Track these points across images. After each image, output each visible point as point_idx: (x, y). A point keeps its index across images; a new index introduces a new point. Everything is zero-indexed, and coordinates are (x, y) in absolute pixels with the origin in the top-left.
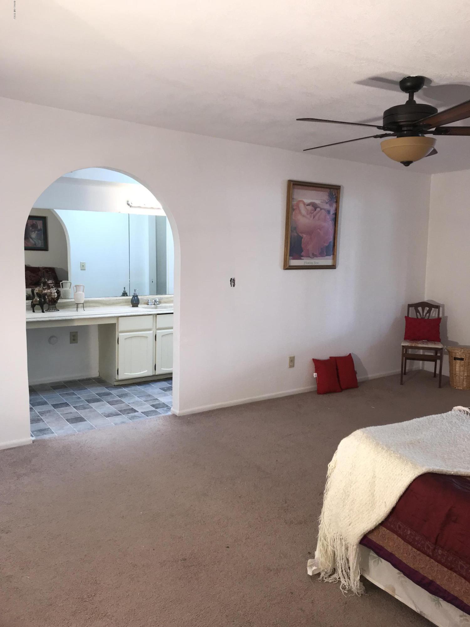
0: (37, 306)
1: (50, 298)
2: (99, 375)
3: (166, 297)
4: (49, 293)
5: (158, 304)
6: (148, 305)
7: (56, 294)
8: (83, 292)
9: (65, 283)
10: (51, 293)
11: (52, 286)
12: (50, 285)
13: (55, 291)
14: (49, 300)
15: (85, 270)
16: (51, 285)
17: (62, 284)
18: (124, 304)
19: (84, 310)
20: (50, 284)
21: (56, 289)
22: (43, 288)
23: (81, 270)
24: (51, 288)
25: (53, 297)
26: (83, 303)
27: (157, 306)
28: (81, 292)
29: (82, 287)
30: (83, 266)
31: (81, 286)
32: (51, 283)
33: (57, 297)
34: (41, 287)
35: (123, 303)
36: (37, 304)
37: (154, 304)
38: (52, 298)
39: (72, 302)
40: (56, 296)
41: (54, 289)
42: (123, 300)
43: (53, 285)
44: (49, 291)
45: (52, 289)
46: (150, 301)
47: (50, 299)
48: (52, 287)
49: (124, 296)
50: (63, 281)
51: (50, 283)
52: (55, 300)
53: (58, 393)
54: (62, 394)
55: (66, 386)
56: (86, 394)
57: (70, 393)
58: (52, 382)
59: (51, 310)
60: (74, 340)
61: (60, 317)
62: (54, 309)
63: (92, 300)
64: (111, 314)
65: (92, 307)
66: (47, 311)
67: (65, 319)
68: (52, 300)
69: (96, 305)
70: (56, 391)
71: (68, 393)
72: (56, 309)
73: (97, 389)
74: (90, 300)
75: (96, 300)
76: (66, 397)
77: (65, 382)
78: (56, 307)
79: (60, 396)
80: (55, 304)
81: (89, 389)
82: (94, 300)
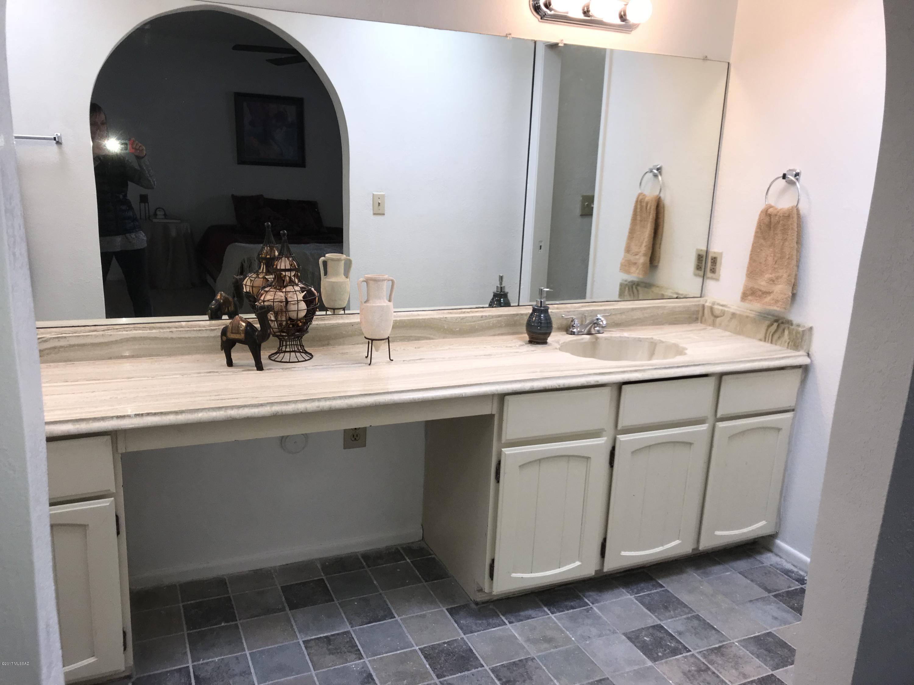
0: (238, 345)
1: (284, 319)
2: (422, 538)
3: (620, 309)
4: (281, 302)
5: (599, 332)
6: (573, 333)
7: (303, 306)
8: (390, 301)
9: (332, 260)
10: (287, 302)
11: (290, 278)
12: (284, 273)
13: (301, 296)
14: (280, 325)
15: (384, 214)
16: (288, 273)
17: (325, 263)
18: (503, 330)
19: (392, 360)
20: (286, 270)
21: (302, 290)
22: (264, 278)
23: (374, 214)
24: (285, 287)
25: (293, 315)
26: (388, 338)
27: (597, 338)
28: (384, 303)
29: (385, 283)
30: (379, 204)
31: (383, 280)
32: (288, 267)
33: (305, 316)
34: (261, 276)
35: (501, 327)
36: (240, 341)
37: (589, 333)
38: (290, 319)
39: (352, 324)
40: (302, 314)
41: (297, 288)
42: (499, 319)
43: (294, 276)
44: (280, 295)
45: (289, 288)
46: (576, 322)
47: (284, 323)
48: (292, 283)
49: (500, 305)
50: (327, 255)
51: (283, 267)
52: (298, 325)
53: (300, 632)
54: (312, 640)
55: (329, 588)
56: (391, 654)
57: (338, 634)
58: (287, 564)
59: (288, 354)
60: (355, 439)
61: (314, 401)
62: (296, 353)
63: (412, 319)
64: (481, 384)
65: (412, 340)
66: (273, 358)
67: (330, 408)
68: (291, 326)
69: (423, 335)
70: (295, 621)
71: (333, 635)
72: (303, 352)
73: (423, 616)
74: (408, 320)
75: (424, 317)
76: (327, 669)
77: (327, 564)
78: (302, 346)
79: (307, 657)
80: (300, 338)
81: (397, 618)
82: (419, 319)
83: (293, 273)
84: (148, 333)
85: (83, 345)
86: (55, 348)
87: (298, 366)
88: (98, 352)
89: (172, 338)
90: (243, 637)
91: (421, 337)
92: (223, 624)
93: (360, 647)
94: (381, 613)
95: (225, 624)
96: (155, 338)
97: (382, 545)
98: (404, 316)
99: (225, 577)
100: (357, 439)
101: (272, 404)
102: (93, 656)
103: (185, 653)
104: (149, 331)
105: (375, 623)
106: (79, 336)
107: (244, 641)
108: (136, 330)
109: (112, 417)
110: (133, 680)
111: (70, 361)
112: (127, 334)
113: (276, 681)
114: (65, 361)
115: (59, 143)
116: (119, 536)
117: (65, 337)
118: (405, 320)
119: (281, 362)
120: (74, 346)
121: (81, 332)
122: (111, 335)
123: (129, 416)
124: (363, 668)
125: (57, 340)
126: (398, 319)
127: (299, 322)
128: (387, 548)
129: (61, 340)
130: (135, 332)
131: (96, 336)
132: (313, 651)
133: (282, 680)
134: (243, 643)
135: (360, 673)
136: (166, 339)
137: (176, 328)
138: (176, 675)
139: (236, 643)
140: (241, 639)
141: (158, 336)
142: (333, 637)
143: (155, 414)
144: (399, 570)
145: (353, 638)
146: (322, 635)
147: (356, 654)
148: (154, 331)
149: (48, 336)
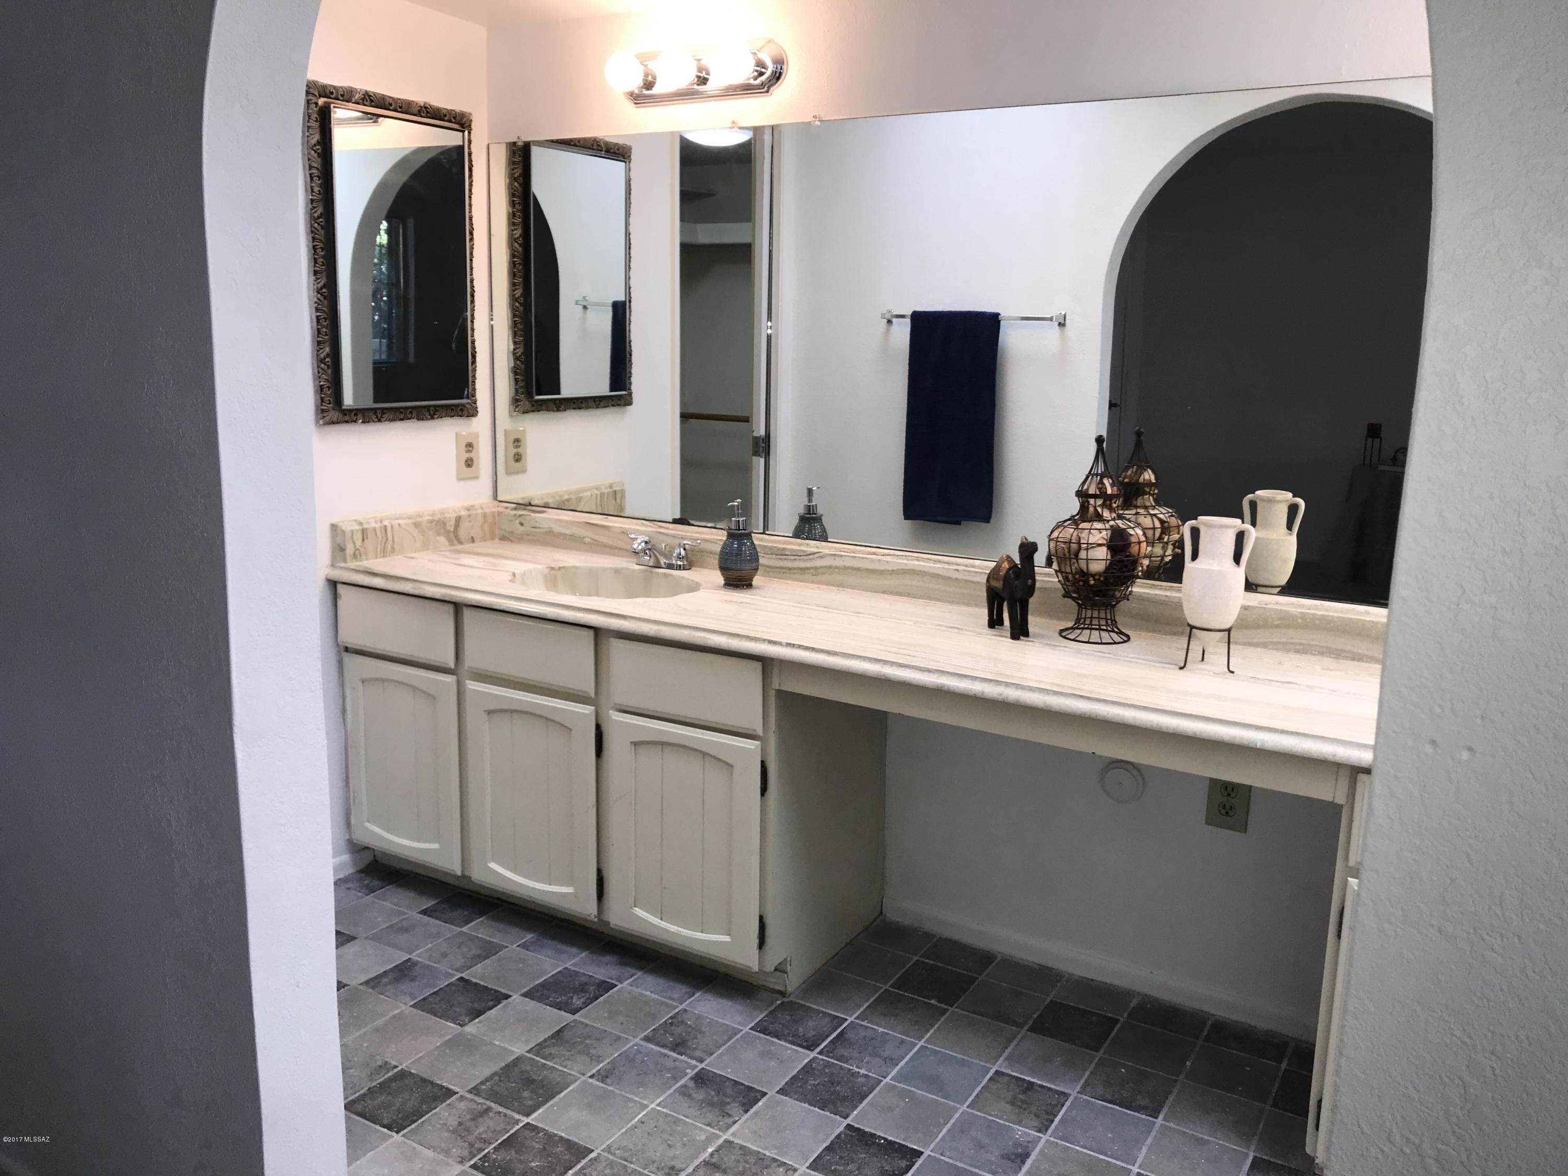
4: (1067, 543)
7: (1102, 553)
10: (1079, 544)
11: (1095, 507)
12: (1089, 501)
13: (1102, 538)
14: (1065, 579)
16: (1092, 501)
19: (1232, 672)
20: (1091, 496)
24: (1087, 522)
26: (1229, 631)
32: (1095, 491)
33: (1107, 570)
38: (1081, 571)
40: (1103, 567)
44: (1070, 533)
45: (1092, 524)
47: (1072, 578)
48: (1095, 516)
51: (1090, 492)
52: (1095, 585)
53: (1006, 1059)
54: (1009, 1075)
55: (1113, 1035)
56: (1089, 1152)
57: (1050, 1089)
58: (1092, 980)
59: (1088, 631)
60: (1227, 813)
61: (999, 685)
62: (1101, 632)
63: (1351, 619)
64: (1305, 735)
65: (1346, 658)
66: (1064, 634)
67: (1017, 701)
68: (1081, 583)
69: (1368, 653)
70: (1018, 1044)
71: (1041, 1086)
72: (1113, 631)
73: (1201, 1142)
74: (1340, 617)
75: (1375, 620)
76: (983, 1115)
77: (1149, 1006)
78: (1114, 622)
79: (979, 1089)
80: (1111, 607)
81: (1160, 1121)
82: (1365, 621)
83: (1100, 502)
84: (931, 567)
85: (858, 569)
86: (830, 567)
87: (1072, 646)
88: (871, 581)
89: (956, 579)
90: (937, 1026)
91: (1367, 656)
92: (933, 1002)
93: (1057, 1120)
94: (1145, 1102)
95: (936, 1003)
96: (937, 576)
97: (1262, 1025)
98: (1336, 611)
99: (999, 955)
100: (1231, 813)
101: (942, 672)
102: (729, 935)
103: (860, 1006)
104: (932, 565)
105: (1118, 1108)
106: (855, 557)
107: (931, 1031)
108: (919, 561)
109: (764, 640)
110: (785, 1000)
111: (843, 587)
112: (906, 564)
113: (913, 1089)
114: (838, 586)
115: (1062, 325)
116: (764, 798)
117: (841, 556)
118: (1332, 617)
119: (1074, 640)
120: (848, 568)
121: (859, 552)
122: (888, 562)
123: (780, 644)
124: (1029, 1142)
125: (833, 558)
126: (1320, 613)
127: (1091, 579)
128: (1269, 1033)
129: (837, 558)
130: (916, 563)
131: (872, 560)
132: (994, 1087)
133: (920, 1092)
134: (928, 1031)
135: (1017, 1144)
136: (950, 578)
137: (966, 566)
138: (827, 1020)
139: (921, 1027)
140: (932, 1026)
141: (940, 573)
142: (1039, 1089)
143: (807, 648)
144: (1248, 1069)
145: (1063, 1106)
146: (1027, 1078)
147: (1042, 1123)
148: (938, 566)
149: (827, 552)
